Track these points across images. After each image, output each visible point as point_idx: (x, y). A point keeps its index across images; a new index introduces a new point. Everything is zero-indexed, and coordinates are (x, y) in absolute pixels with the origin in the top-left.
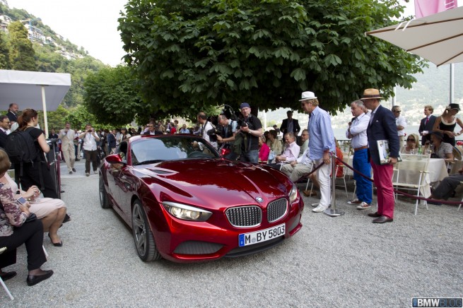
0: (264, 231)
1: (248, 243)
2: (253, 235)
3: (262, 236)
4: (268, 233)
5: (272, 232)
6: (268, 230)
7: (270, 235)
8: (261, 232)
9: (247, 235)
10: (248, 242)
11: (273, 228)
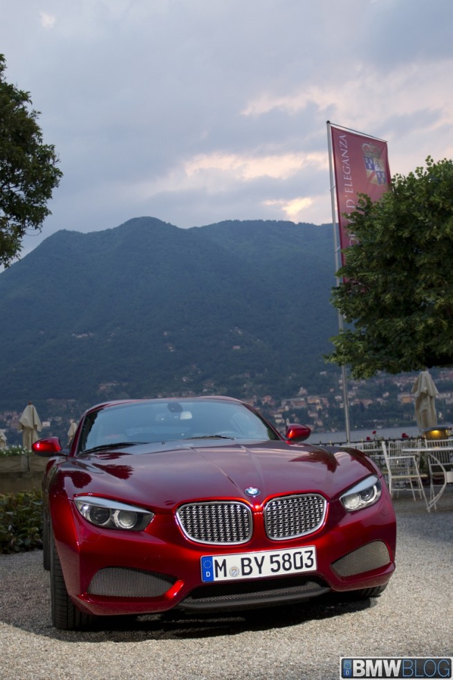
0: (259, 555)
1: (221, 577)
2: (234, 561)
3: (253, 564)
4: (267, 560)
5: (280, 559)
6: (267, 554)
7: (275, 566)
8: (251, 555)
9: (219, 559)
10: (221, 573)
11: (281, 552)
